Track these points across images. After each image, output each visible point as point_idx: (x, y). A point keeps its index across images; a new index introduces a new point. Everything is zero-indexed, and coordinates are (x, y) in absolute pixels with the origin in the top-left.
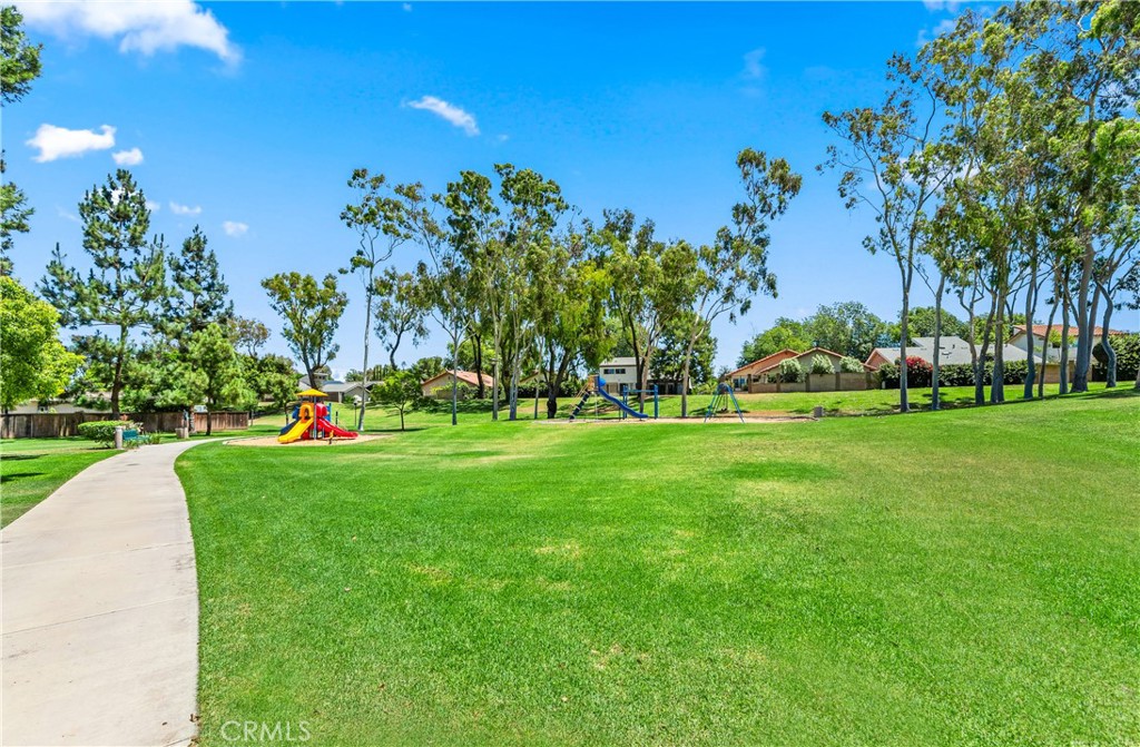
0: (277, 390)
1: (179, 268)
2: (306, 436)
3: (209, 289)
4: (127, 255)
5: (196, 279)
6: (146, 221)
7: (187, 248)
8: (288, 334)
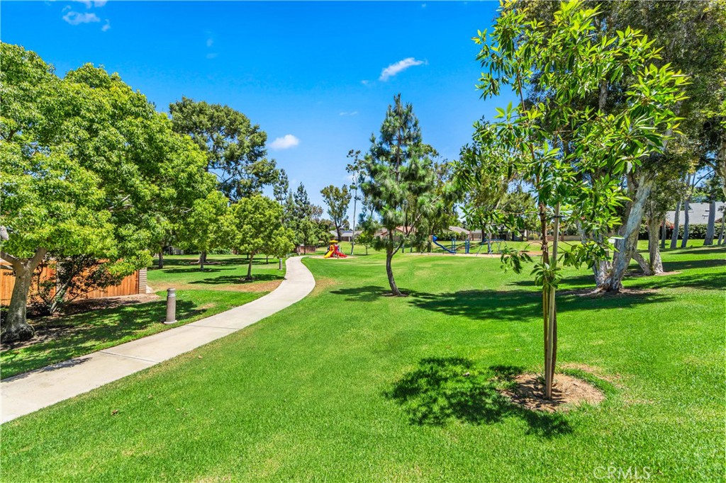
0: (324, 238)
1: (297, 197)
2: (332, 256)
3: (304, 203)
4: (283, 196)
5: (301, 200)
6: (287, 182)
7: (299, 190)
8: (329, 212)
